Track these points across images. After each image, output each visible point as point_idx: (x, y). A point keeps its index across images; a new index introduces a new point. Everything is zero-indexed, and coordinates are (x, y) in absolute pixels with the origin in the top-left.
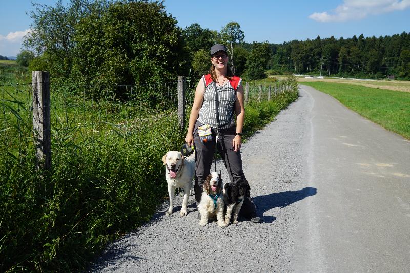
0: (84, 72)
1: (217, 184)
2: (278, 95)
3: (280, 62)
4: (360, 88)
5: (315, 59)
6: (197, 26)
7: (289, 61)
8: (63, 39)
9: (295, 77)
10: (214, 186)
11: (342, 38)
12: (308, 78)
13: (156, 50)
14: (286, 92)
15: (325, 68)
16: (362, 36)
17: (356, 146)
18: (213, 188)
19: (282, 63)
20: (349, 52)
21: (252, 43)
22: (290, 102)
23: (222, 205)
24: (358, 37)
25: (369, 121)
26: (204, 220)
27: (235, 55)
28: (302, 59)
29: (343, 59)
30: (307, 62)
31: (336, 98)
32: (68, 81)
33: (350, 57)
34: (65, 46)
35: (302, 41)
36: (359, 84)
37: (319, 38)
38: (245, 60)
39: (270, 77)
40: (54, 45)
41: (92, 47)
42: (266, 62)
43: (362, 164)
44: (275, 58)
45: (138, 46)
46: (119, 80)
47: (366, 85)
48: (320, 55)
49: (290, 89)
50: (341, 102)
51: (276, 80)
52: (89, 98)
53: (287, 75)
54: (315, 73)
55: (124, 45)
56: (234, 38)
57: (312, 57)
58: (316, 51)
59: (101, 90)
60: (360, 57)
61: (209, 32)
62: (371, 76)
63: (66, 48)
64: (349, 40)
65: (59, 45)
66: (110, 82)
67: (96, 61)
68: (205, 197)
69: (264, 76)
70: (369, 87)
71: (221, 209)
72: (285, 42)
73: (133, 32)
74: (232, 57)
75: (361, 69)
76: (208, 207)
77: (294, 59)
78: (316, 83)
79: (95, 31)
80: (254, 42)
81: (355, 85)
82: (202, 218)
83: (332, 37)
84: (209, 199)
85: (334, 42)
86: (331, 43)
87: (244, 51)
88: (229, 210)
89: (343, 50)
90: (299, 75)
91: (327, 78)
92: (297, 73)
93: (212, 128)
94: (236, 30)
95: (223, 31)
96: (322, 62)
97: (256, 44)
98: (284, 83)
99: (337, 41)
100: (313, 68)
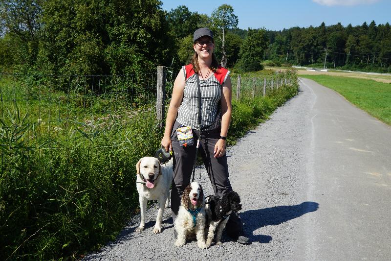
0: (52, 59)
1: (197, 197)
2: (275, 89)
3: (279, 53)
4: (370, 83)
5: (318, 50)
6: (185, 8)
7: (289, 51)
8: (28, 20)
9: (295, 69)
10: (194, 199)
11: (350, 25)
12: (310, 71)
13: (136, 34)
14: (285, 87)
15: (329, 59)
16: (373, 23)
17: (364, 151)
18: (193, 202)
19: (281, 53)
20: (358, 42)
21: (248, 30)
22: (288, 98)
23: (202, 222)
24: (368, 24)
25: (380, 122)
26: (180, 240)
27: (227, 43)
28: (304, 48)
29: (351, 50)
30: (309, 52)
31: (341, 94)
32: (33, 68)
33: (359, 47)
34: (31, 27)
35: (304, 28)
36: (369, 78)
37: (323, 24)
38: (239, 48)
39: (266, 68)
40: (18, 27)
41: (61, 29)
42: (262, 51)
43: (371, 174)
44: (273, 47)
45: (115, 30)
46: (92, 69)
47: (377, 80)
48: (324, 44)
49: (289, 83)
50: (347, 99)
51: (273, 73)
52: (57, 89)
53: (286, 66)
54: (319, 66)
55: (99, 28)
56: (226, 23)
57: (315, 47)
58: (320, 39)
59: (71, 80)
60: (371, 48)
61: (198, 15)
62: (383, 69)
63: (32, 30)
64: (358, 28)
65: (24, 27)
66: (81, 70)
67: (66, 46)
68: (183, 211)
69: (259, 68)
70: (381, 82)
71: (202, 227)
72: (285, 29)
73: (110, 14)
74: (223, 45)
75: (372, 61)
76: (186, 224)
77: (295, 48)
78: (319, 76)
79: (65, 11)
80: (249, 29)
81: (365, 80)
82: (179, 236)
83: (339, 24)
84: (188, 214)
85: (341, 30)
86: (337, 30)
87: (238, 38)
88: (212, 228)
89: (351, 39)
90: (300, 67)
91: (333, 71)
92: (297, 65)
93: (193, 130)
94: (229, 14)
95: (214, 15)
96: (326, 52)
97: (251, 30)
98: (282, 76)
99: (344, 29)
100: (316, 59)
